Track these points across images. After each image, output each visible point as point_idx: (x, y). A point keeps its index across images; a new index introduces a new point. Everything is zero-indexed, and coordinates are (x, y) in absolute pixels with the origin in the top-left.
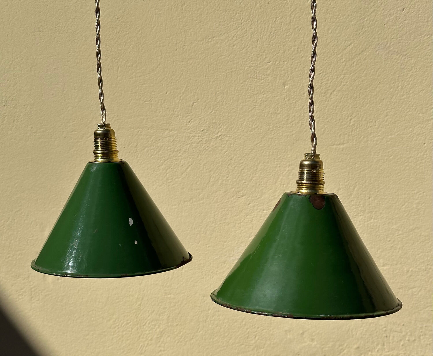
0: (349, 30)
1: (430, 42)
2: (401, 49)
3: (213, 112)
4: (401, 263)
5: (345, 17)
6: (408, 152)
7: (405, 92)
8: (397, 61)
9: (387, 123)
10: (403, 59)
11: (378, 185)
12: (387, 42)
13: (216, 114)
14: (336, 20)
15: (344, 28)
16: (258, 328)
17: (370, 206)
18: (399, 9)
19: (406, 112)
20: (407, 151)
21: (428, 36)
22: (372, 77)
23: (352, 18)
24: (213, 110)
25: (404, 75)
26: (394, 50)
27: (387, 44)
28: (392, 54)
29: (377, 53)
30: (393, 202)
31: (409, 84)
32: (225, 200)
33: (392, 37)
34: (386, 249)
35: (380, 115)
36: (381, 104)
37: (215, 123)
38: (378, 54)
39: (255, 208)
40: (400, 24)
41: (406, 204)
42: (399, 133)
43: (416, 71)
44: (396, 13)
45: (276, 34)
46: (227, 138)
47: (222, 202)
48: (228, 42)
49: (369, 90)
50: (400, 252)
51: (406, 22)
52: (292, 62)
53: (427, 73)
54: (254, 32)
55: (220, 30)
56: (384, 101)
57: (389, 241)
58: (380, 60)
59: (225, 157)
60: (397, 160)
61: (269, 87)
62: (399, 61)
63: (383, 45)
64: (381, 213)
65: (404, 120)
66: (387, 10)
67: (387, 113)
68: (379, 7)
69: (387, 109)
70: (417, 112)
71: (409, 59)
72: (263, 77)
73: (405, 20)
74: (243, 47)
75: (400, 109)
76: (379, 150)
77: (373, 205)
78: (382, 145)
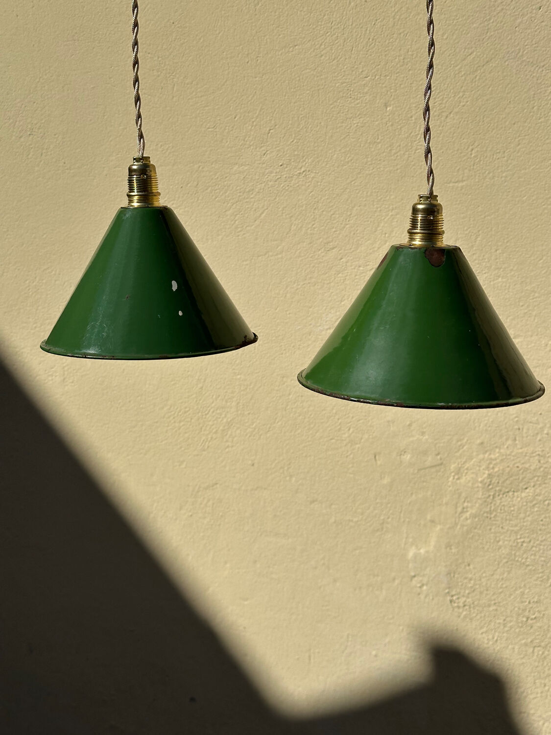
0: (469, 35)
2: (538, 59)
3: (295, 141)
4: (537, 335)
5: (464, 18)
6: (547, 192)
7: (543, 114)
8: (532, 75)
9: (519, 154)
10: (539, 71)
11: (507, 235)
12: (520, 49)
13: (299, 143)
14: (453, 22)
15: (464, 32)
16: (353, 417)
17: (498, 260)
18: (534, 7)
19: (544, 140)
20: (545, 190)
22: (499, 95)
23: (474, 20)
24: (294, 139)
25: (541, 92)
26: (528, 60)
27: (519, 52)
28: (525, 65)
29: (507, 63)
30: (527, 256)
31: (547, 104)
32: (310, 254)
33: (526, 44)
34: (518, 316)
35: (509, 143)
36: (511, 129)
37: (298, 155)
38: (508, 65)
39: (349, 264)
40: (536, 26)
41: (544, 258)
42: (534, 166)
44: (530, 13)
45: (376, 41)
46: (313, 175)
47: (306, 257)
48: (314, 51)
49: (496, 112)
50: (536, 321)
51: (544, 24)
52: (397, 77)
54: (348, 39)
55: (303, 36)
56: (515, 125)
57: (522, 306)
58: (509, 74)
59: (310, 198)
60: (532, 201)
61: (367, 109)
62: (535, 74)
63: (513, 54)
64: (512, 270)
65: (542, 150)
66: (519, 9)
67: (519, 140)
68: (509, 5)
69: (519, 136)
71: (547, 71)
72: (359, 96)
73: (542, 22)
74: (333, 57)
75: (536, 136)
76: (509, 189)
77: (501, 260)
78: (513, 182)
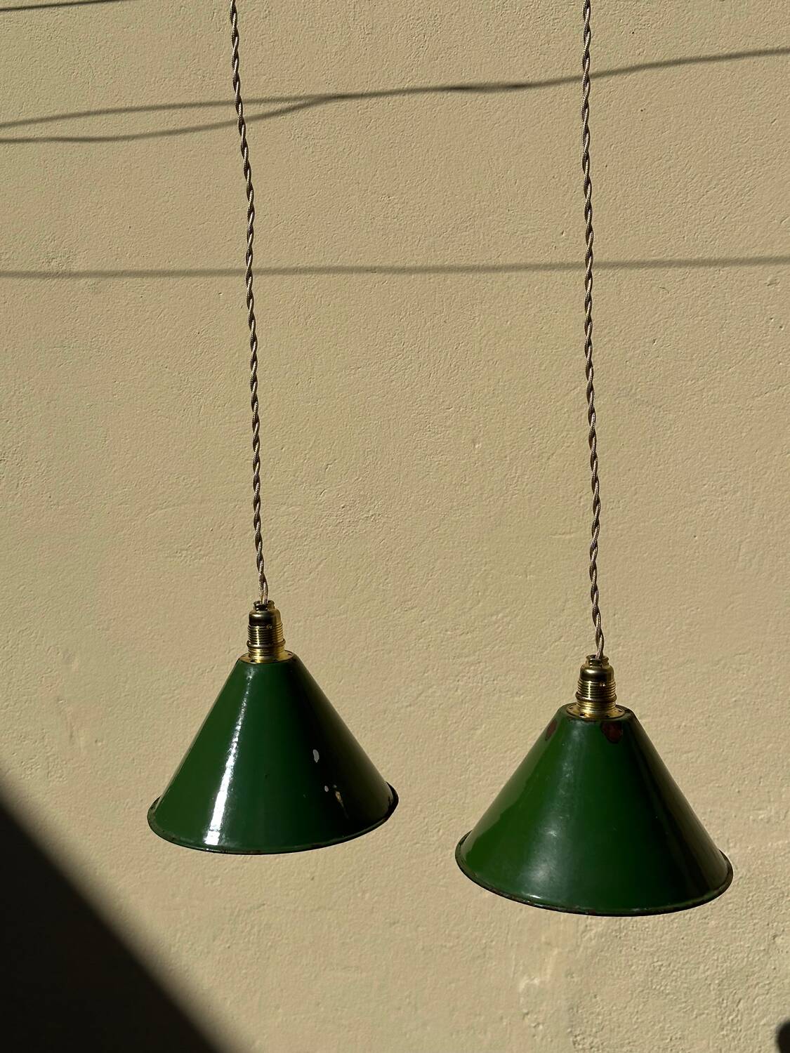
0: (571, 367)
1: (696, 390)
2: (654, 398)
3: (360, 479)
4: (668, 714)
5: (565, 347)
6: (671, 548)
7: (662, 460)
8: (647, 415)
9: (637, 505)
10: (656, 411)
11: (628, 596)
12: (632, 386)
13: (365, 482)
14: (552, 352)
15: (566, 363)
17: (616, 626)
18: (647, 340)
19: (664, 489)
20: (669, 547)
21: (693, 382)
22: (610, 437)
23: (577, 351)
24: (359, 476)
25: (659, 436)
26: (642, 399)
27: (631, 389)
28: (639, 405)
29: (617, 401)
30: (651, 622)
31: (667, 449)
32: (382, 615)
33: (639, 381)
34: (643, 692)
35: (625, 492)
36: (626, 476)
37: (364, 495)
38: (619, 403)
39: (432, 628)
40: (650, 362)
41: (672, 625)
42: (655, 519)
43: (677, 431)
44: (643, 346)
45: (459, 368)
46: (384, 520)
47: (378, 618)
48: (382, 375)
50: (665, 698)
51: (659, 359)
52: (486, 410)
53: (694, 434)
54: (424, 364)
55: (368, 357)
56: (631, 472)
57: (648, 680)
58: (621, 413)
59: (381, 547)
60: (655, 559)
61: (451, 445)
62: (650, 415)
63: (625, 391)
64: (634, 638)
65: (663, 501)
66: (629, 340)
67: (636, 489)
68: (617, 336)
69: (636, 484)
70: (681, 490)
71: (665, 412)
72: (440, 429)
73: (658, 357)
74: (407, 384)
75: (656, 484)
76: (626, 544)
77: (621, 625)
78: (630, 536)
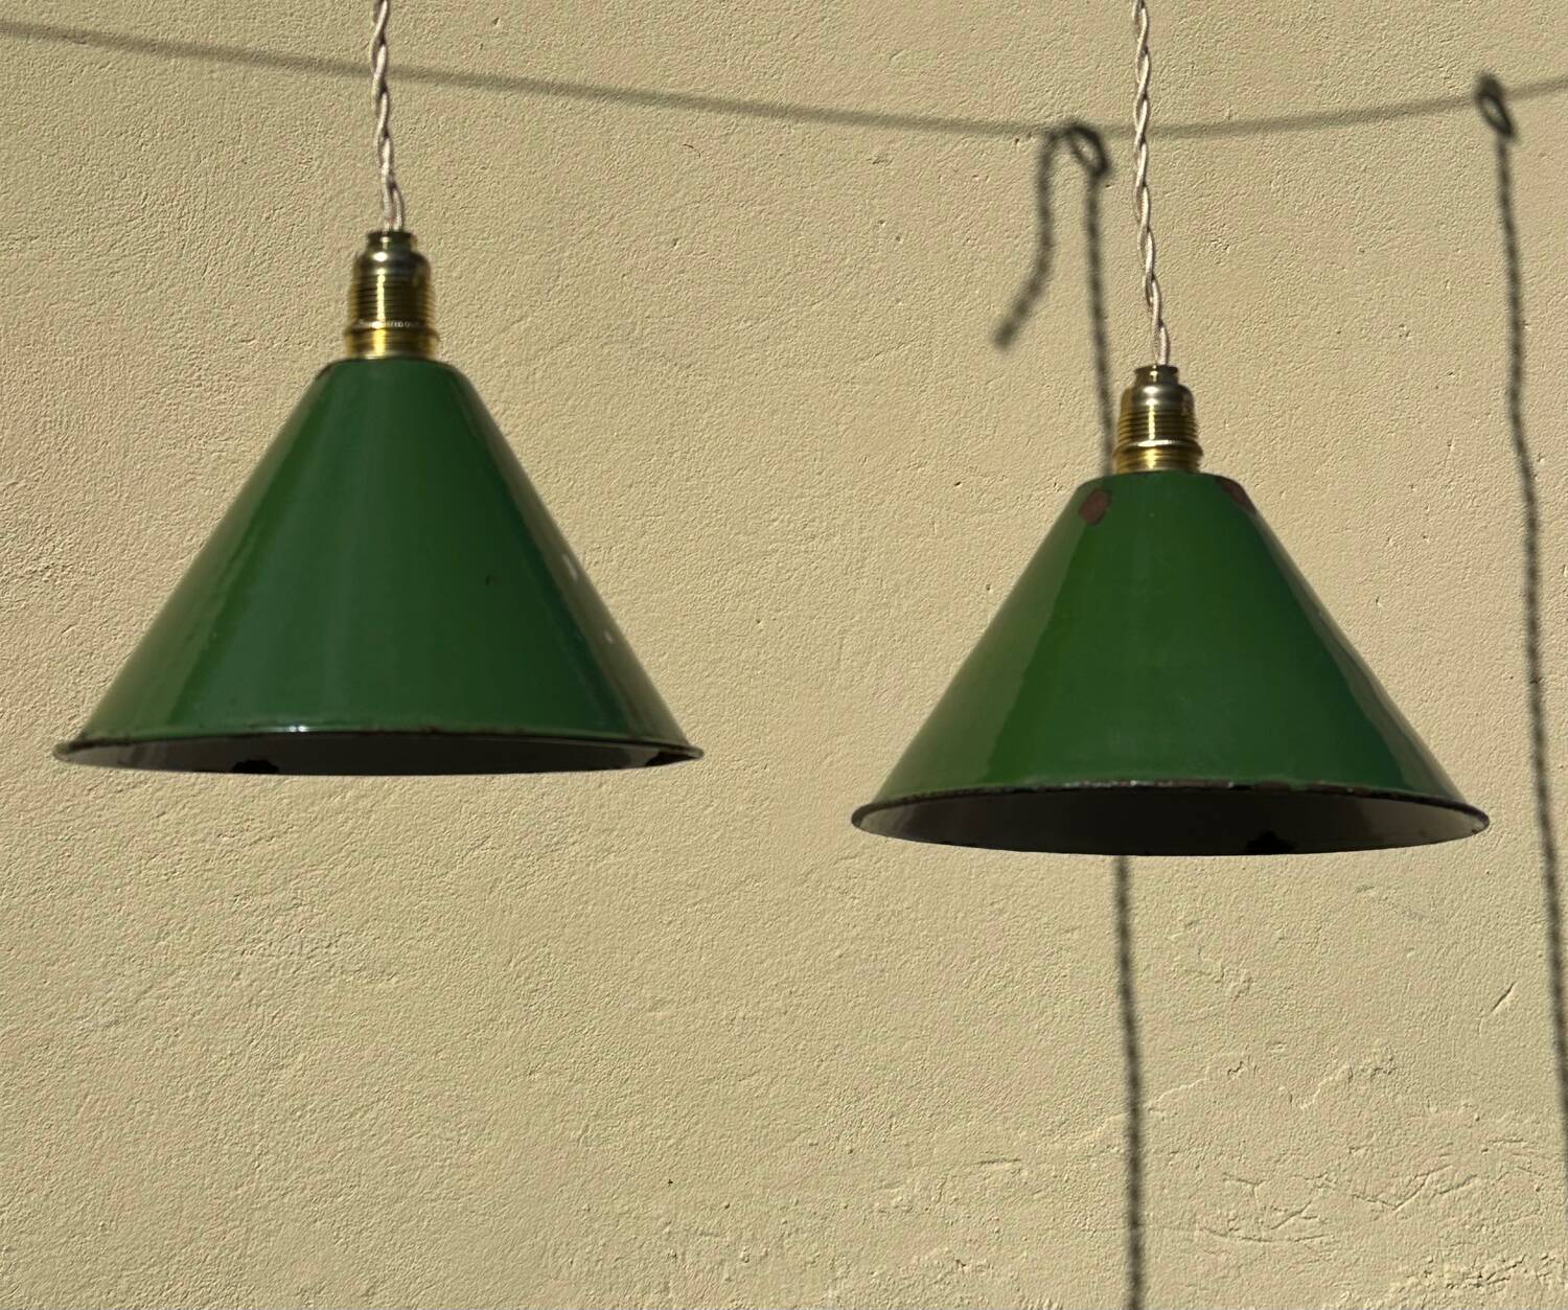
1: (755, 338)
3: (22, 484)
8: (664, 381)
13: (34, 492)
14: (474, 244)
15: (502, 269)
18: (662, 238)
19: (699, 527)
21: (749, 324)
24: (20, 478)
26: (654, 349)
29: (604, 351)
32: (59, 802)
33: (647, 314)
35: (622, 529)
36: (623, 499)
37: (27, 522)
38: (610, 353)
39: (186, 828)
43: (721, 415)
44: (656, 249)
45: (272, 258)
46: (77, 578)
47: (45, 810)
48: (89, 258)
49: (585, 456)
51: (685, 276)
52: (332, 348)
53: (752, 422)
54: (192, 242)
55: (58, 216)
59: (64, 642)
61: (249, 418)
62: (670, 382)
67: (644, 525)
70: (731, 529)
71: (698, 378)
72: (224, 383)
73: (683, 272)
74: (149, 281)
78: (633, 620)
